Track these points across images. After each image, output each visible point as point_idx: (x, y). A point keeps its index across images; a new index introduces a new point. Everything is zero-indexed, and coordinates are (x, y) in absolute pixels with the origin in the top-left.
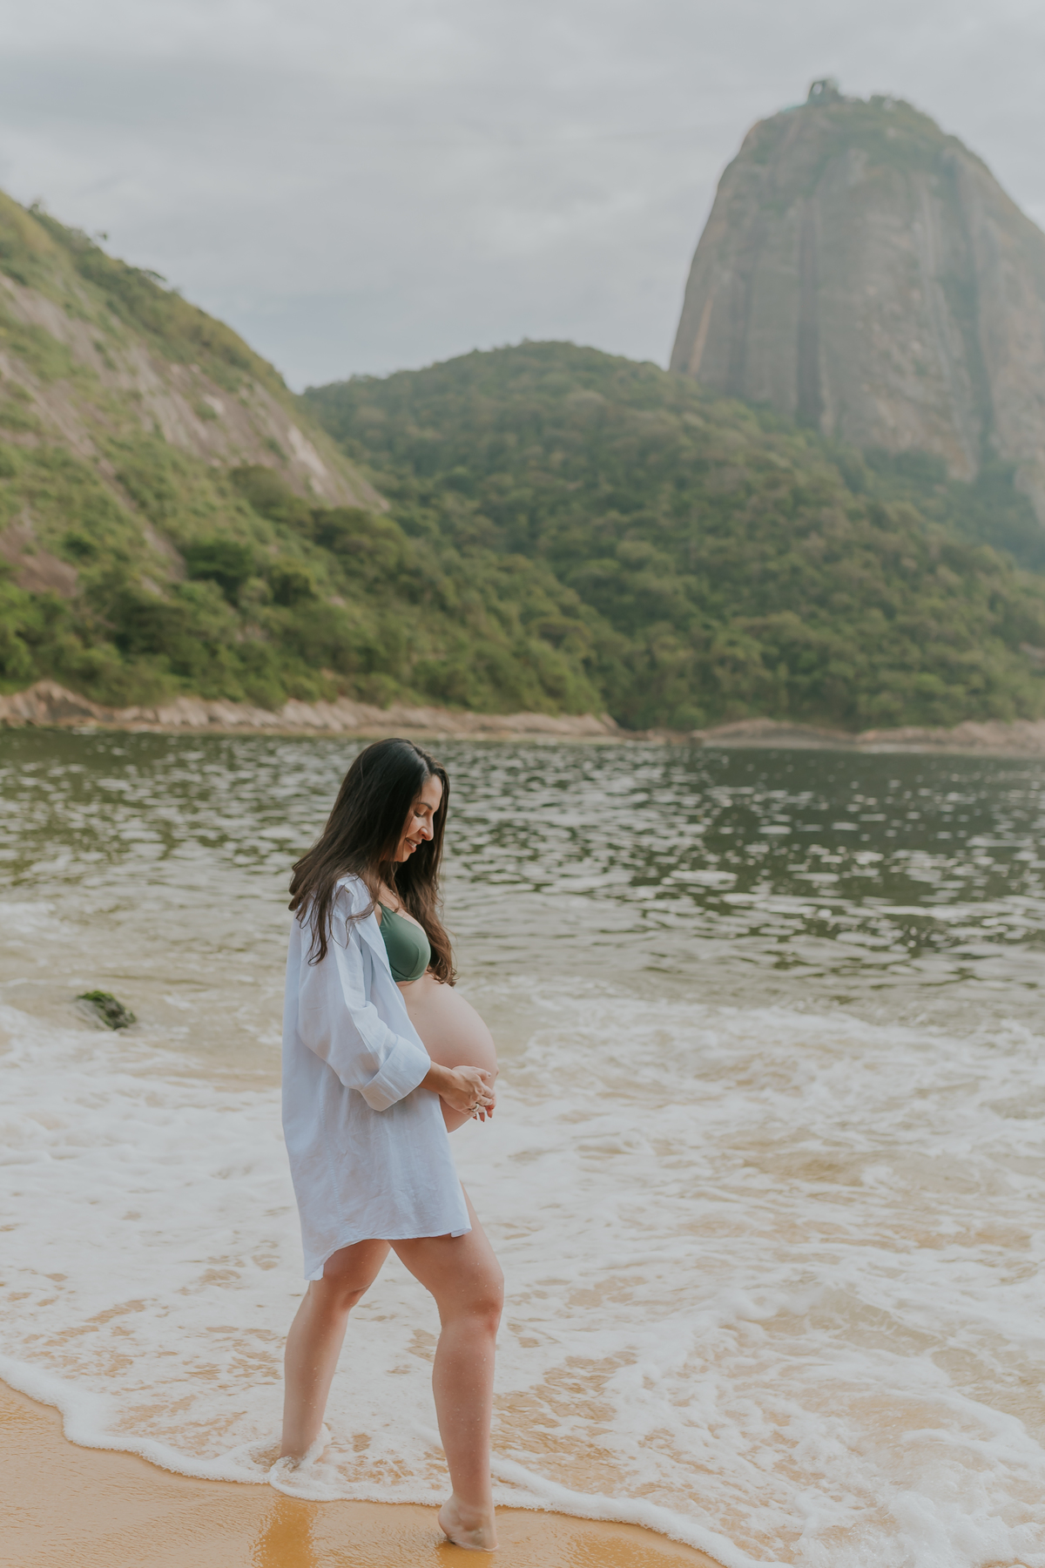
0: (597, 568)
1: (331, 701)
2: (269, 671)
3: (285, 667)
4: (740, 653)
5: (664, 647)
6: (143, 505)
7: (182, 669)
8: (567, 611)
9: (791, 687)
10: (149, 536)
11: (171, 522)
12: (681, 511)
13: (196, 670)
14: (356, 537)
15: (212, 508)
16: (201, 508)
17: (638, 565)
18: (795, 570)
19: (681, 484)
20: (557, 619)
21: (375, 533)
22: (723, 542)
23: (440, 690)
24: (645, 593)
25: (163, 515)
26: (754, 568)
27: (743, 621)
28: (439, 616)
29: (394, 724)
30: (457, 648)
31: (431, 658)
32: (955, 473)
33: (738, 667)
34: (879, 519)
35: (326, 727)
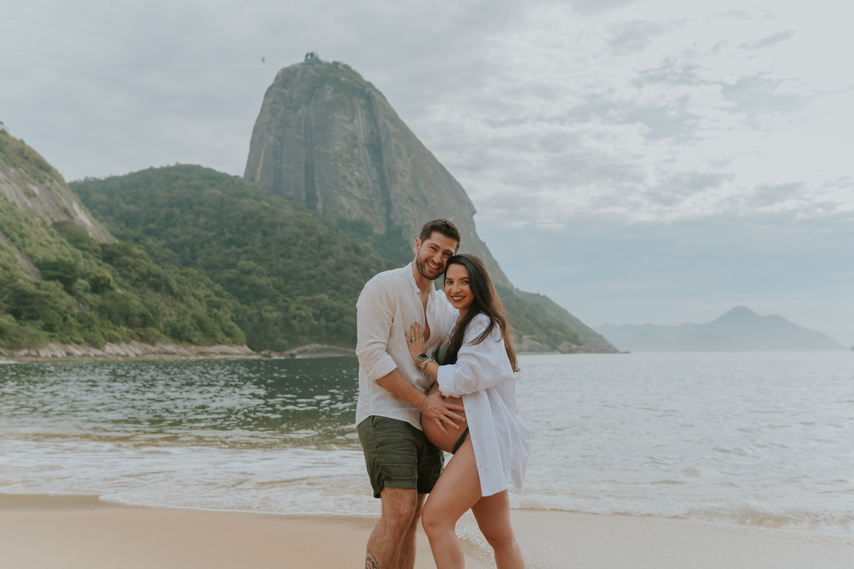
0: (228, 273)
1: (128, 343)
2: (96, 327)
3: (102, 325)
4: (304, 314)
5: (266, 311)
6: (13, 240)
7: (49, 328)
8: (218, 294)
9: (326, 328)
10: (18, 256)
11: (29, 250)
12: (266, 246)
13: (57, 328)
14: (125, 258)
15: (50, 243)
16: (44, 243)
17: (249, 272)
18: (323, 274)
19: (265, 234)
20: (214, 298)
21: (135, 256)
22: (289, 261)
23: (178, 335)
24: (254, 285)
25: (24, 246)
26: (305, 273)
27: (301, 298)
28: (170, 297)
29: (159, 352)
30: (182, 314)
31: (170, 319)
32: (376, 231)
33: (302, 319)
34: (357, 250)
35: (127, 355)
